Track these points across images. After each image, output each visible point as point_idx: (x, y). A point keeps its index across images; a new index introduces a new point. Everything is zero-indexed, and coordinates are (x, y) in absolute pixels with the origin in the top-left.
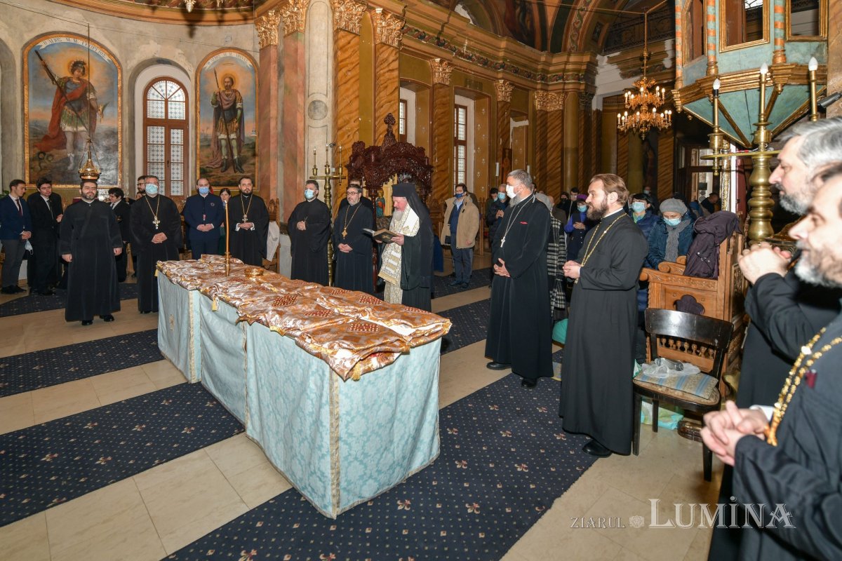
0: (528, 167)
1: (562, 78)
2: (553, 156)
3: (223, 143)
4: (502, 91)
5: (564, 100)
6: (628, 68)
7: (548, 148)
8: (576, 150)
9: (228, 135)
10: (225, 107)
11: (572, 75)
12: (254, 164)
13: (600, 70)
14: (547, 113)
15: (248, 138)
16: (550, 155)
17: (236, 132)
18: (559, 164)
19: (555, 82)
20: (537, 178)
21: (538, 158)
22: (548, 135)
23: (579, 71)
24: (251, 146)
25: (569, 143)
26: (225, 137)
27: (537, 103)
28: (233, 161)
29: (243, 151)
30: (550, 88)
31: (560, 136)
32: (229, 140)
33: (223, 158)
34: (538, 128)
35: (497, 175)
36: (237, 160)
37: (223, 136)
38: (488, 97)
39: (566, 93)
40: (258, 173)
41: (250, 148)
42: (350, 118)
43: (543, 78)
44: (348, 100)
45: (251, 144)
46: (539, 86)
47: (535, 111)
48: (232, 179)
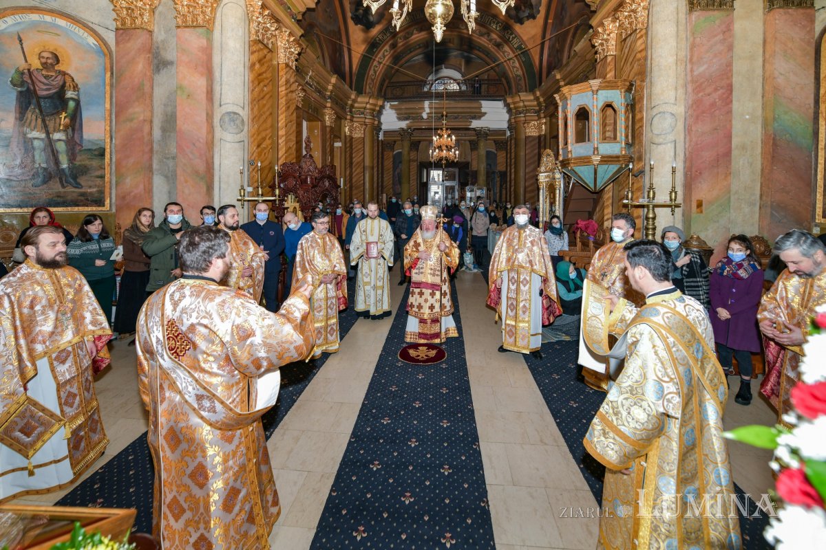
0: (342, 179)
1: (363, 113)
2: (357, 171)
3: (37, 144)
4: (328, 119)
5: (364, 130)
6: (402, 114)
7: (353, 165)
8: (373, 168)
10: (42, 93)
13: (384, 112)
14: (352, 138)
15: (89, 141)
16: (356, 170)
17: (65, 131)
18: (362, 178)
19: (358, 115)
21: (348, 173)
22: (354, 155)
23: (374, 110)
24: (96, 153)
25: (367, 162)
26: (43, 135)
27: (347, 130)
28: (61, 172)
30: (355, 119)
31: (362, 156)
32: (50, 143)
33: (37, 165)
34: (348, 150)
37: (37, 134)
38: (321, 121)
39: (366, 125)
40: (111, 189)
41: (95, 155)
42: (266, 136)
43: (351, 112)
44: (264, 116)
45: (95, 150)
46: (348, 117)
47: (345, 136)
48: (58, 196)
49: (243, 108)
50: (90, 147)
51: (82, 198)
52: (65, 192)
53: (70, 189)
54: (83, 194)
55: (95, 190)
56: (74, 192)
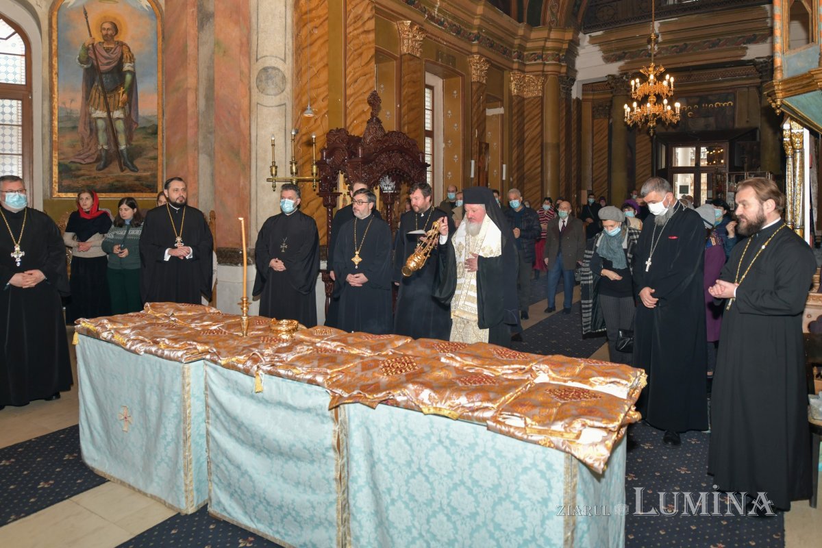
0: (504, 166)
1: (541, 57)
2: (531, 152)
3: (101, 123)
4: (477, 70)
5: (543, 84)
6: (611, 51)
7: (526, 142)
8: (558, 146)
9: (109, 112)
10: (104, 68)
11: (552, 55)
12: (155, 158)
13: (581, 51)
14: (524, 99)
15: (144, 118)
16: (528, 153)
17: (123, 108)
18: (539, 163)
19: (533, 62)
20: (514, 180)
21: (515, 155)
22: (526, 127)
23: (560, 50)
24: (150, 131)
25: (549, 137)
26: (105, 115)
27: (513, 87)
28: (119, 154)
29: (135, 138)
30: (527, 69)
31: (539, 128)
32: (110, 121)
33: (100, 148)
34: (515, 118)
35: (472, 176)
36: (125, 152)
37: (100, 113)
38: (462, 75)
39: (546, 76)
40: (163, 172)
41: (149, 134)
42: (318, 95)
43: (520, 56)
44: (315, 69)
45: (149, 128)
46: (515, 66)
47: (511, 97)
48: (117, 181)
49: (285, 61)
50: (144, 125)
51: (137, 183)
52: (123, 176)
53: (128, 173)
54: (138, 179)
55: (149, 173)
56: (131, 176)
